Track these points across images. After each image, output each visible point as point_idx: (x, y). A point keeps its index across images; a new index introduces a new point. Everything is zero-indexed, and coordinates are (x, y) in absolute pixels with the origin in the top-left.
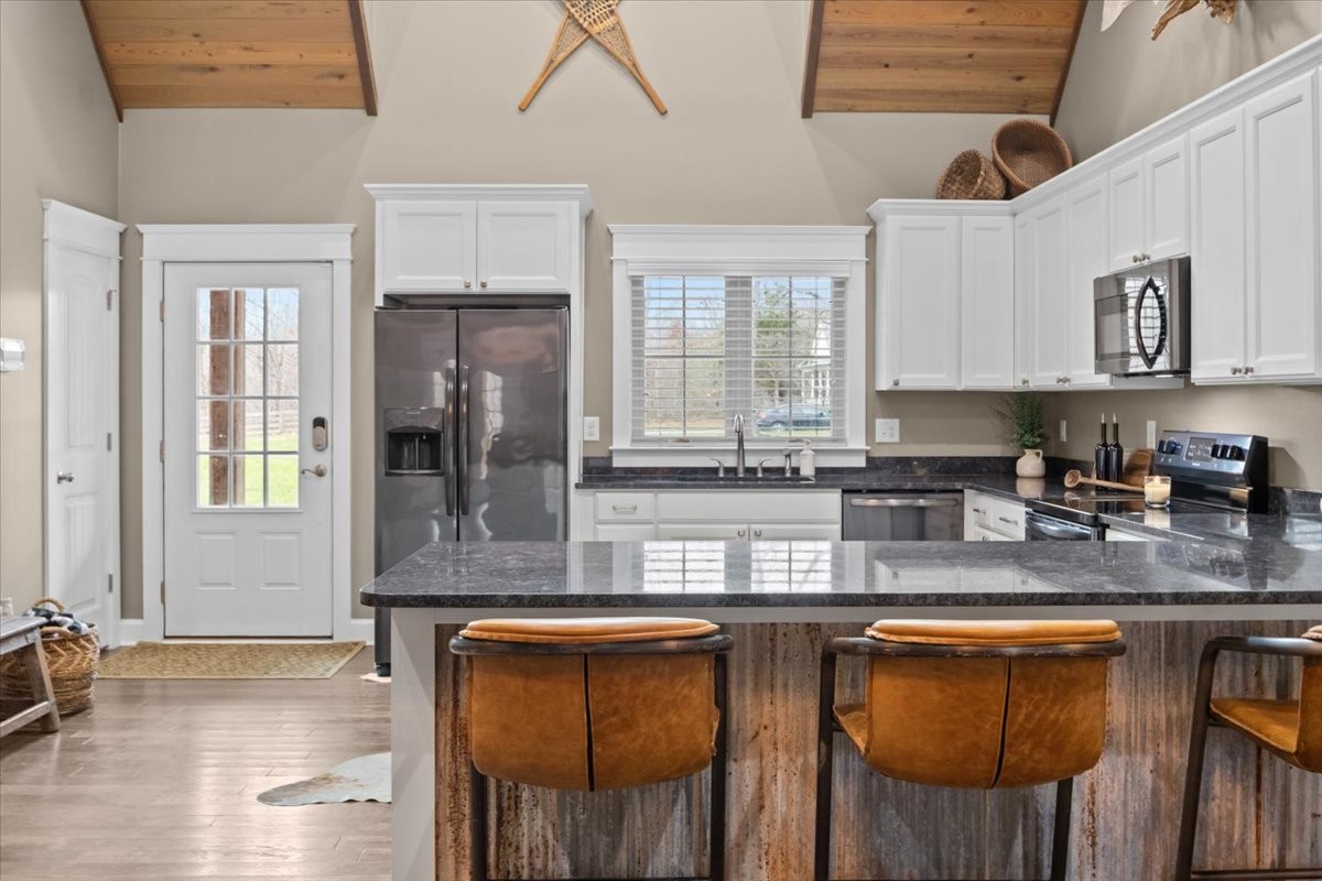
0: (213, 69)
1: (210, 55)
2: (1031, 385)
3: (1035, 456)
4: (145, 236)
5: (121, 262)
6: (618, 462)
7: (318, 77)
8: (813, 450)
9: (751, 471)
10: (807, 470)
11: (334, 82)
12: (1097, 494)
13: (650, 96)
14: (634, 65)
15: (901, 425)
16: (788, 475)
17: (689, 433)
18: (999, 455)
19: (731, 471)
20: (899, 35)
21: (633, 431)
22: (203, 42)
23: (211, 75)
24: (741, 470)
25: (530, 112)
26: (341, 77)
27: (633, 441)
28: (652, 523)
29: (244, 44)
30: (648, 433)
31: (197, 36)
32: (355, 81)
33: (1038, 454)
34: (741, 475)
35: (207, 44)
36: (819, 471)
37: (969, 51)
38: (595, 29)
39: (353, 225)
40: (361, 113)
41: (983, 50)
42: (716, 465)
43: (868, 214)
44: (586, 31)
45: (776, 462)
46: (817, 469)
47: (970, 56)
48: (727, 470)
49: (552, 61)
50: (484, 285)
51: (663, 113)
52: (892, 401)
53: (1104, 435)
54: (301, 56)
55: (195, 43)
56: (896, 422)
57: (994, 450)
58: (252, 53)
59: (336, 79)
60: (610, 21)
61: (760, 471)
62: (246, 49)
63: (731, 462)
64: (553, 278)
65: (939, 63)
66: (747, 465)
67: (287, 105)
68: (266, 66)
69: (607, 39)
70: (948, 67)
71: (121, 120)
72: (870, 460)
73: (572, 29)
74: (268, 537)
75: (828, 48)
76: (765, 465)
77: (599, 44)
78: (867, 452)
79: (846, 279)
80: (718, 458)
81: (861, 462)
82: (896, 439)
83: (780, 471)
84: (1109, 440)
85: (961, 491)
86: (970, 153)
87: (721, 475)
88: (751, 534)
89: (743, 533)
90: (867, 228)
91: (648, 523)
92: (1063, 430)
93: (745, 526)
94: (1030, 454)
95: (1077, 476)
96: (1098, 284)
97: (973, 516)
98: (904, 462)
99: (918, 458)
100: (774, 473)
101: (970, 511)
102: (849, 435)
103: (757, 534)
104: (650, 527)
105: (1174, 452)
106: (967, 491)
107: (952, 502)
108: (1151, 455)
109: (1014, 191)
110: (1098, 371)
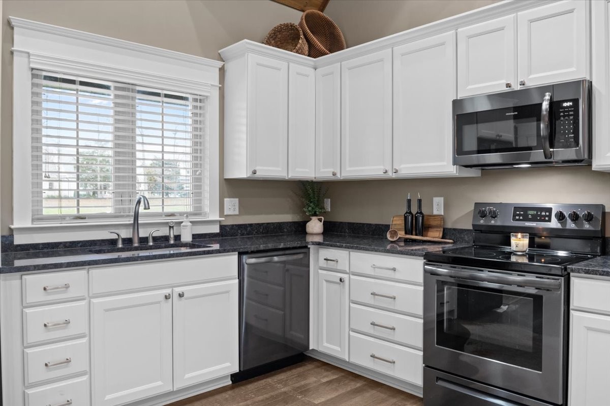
2: (338, 175)
3: (317, 221)
6: (19, 240)
8: (191, 222)
9: (144, 240)
10: (187, 238)
12: (405, 245)
15: (240, 203)
16: (172, 242)
17: (83, 211)
18: (291, 221)
19: (128, 241)
21: (33, 211)
24: (136, 240)
27: (33, 220)
28: (84, 299)
30: (45, 212)
33: (320, 220)
34: (136, 245)
36: (195, 236)
42: (114, 237)
43: (219, 54)
45: (163, 232)
46: (193, 235)
48: (124, 240)
52: (234, 187)
53: (409, 206)
56: (236, 200)
57: (287, 218)
61: (151, 240)
63: (126, 233)
66: (141, 236)
72: (222, 227)
76: (154, 235)
78: (220, 222)
79: (207, 97)
80: (116, 231)
81: (216, 229)
82: (237, 212)
83: (166, 238)
84: (414, 210)
85: (306, 247)
86: (286, 25)
87: (120, 245)
88: (176, 296)
89: (167, 297)
90: (220, 64)
91: (81, 299)
92: (328, 204)
93: (167, 291)
94: (315, 220)
95: (394, 233)
96: (457, 104)
97: (322, 263)
98: (240, 227)
99: (251, 225)
100: (161, 241)
101: (317, 260)
102: (207, 209)
103: (181, 295)
104: (83, 303)
105: (494, 216)
106: (311, 247)
107: (301, 256)
108: (442, 218)
109: (314, 52)
110: (454, 163)
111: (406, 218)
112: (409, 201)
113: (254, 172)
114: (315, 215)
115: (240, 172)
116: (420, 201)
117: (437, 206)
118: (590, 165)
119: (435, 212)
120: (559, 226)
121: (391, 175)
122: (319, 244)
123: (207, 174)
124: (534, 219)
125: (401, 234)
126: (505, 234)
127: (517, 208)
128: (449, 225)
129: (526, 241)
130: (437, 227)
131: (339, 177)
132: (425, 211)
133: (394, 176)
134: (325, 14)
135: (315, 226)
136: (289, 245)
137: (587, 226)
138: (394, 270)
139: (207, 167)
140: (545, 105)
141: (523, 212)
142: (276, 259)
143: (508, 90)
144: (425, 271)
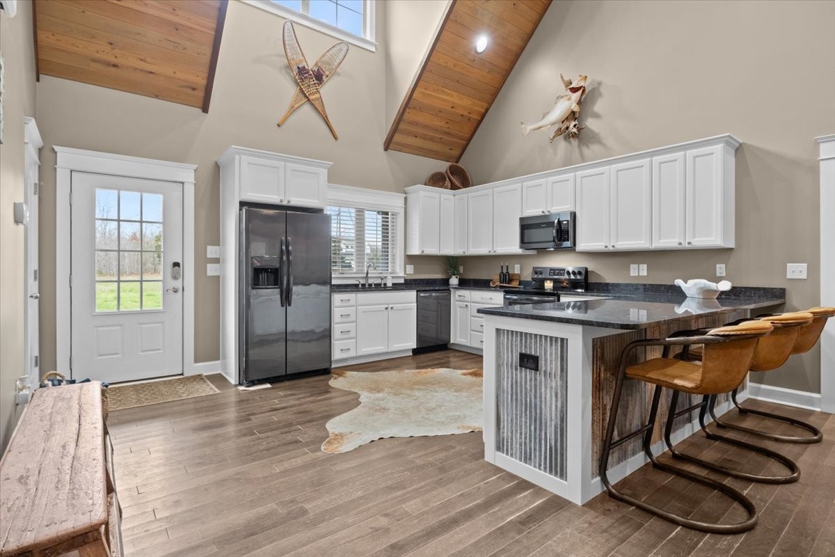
0: (115, 66)
1: (116, 57)
4: (58, 154)
5: (39, 167)
7: (180, 87)
8: (391, 277)
9: (370, 285)
10: (389, 284)
11: (190, 91)
13: (331, 130)
14: (326, 117)
15: (414, 268)
16: (383, 286)
19: (363, 285)
20: (426, 127)
22: (114, 49)
23: (113, 69)
24: (367, 285)
25: (283, 127)
26: (194, 89)
28: (355, 306)
29: (140, 57)
31: (111, 44)
32: (201, 94)
33: (457, 277)
34: (367, 287)
35: (116, 50)
36: (393, 284)
37: (441, 136)
38: (311, 97)
39: (197, 166)
40: (199, 111)
41: (445, 137)
42: (358, 283)
43: (404, 191)
44: (307, 97)
45: (379, 281)
47: (441, 139)
49: (293, 107)
50: (289, 202)
51: (336, 138)
52: (410, 259)
53: (502, 270)
54: (175, 73)
55: (109, 48)
56: (412, 266)
57: (439, 276)
58: (143, 63)
59: (191, 90)
60: (317, 96)
61: (373, 285)
62: (141, 60)
63: (363, 281)
64: (317, 201)
65: (432, 139)
66: (369, 283)
67: (157, 97)
68: (151, 73)
69: (317, 104)
70: (434, 141)
71: (38, 80)
72: (405, 280)
73: (301, 95)
74: (143, 326)
75: (402, 126)
76: (375, 282)
77: (312, 104)
78: (404, 277)
79: (398, 213)
80: (358, 280)
81: (402, 281)
82: (412, 273)
83: (380, 285)
84: (505, 271)
85: (449, 290)
86: (439, 173)
87: (360, 287)
88: (390, 308)
89: (387, 308)
90: (405, 195)
91: (353, 306)
92: (461, 269)
93: (387, 306)
94: (454, 277)
95: (494, 283)
96: (522, 219)
97: (457, 298)
98: (415, 280)
99: (420, 279)
100: (378, 285)
101: (455, 297)
102: (398, 271)
103: (392, 308)
104: (354, 308)
105: (541, 273)
106: (452, 290)
107: (446, 294)
108: (519, 275)
109: (454, 187)
110: (520, 248)
111: (500, 275)
112: (502, 267)
113: (423, 252)
114: (454, 274)
115: (415, 251)
116: (507, 267)
117: (516, 269)
118: (575, 250)
119: (516, 272)
120: (568, 277)
121: (492, 253)
122: (456, 288)
123: (398, 252)
124: (558, 275)
125: (498, 283)
126: (542, 281)
127: (551, 270)
128: (522, 279)
129: (552, 284)
130: (516, 280)
131: (467, 254)
132: (510, 272)
133: (494, 254)
134: (459, 165)
135: (454, 281)
136: (441, 288)
137: (579, 277)
138: (491, 299)
139: (398, 249)
140: (556, 221)
141: (553, 271)
142: (434, 294)
143: (543, 214)
144: (505, 298)
